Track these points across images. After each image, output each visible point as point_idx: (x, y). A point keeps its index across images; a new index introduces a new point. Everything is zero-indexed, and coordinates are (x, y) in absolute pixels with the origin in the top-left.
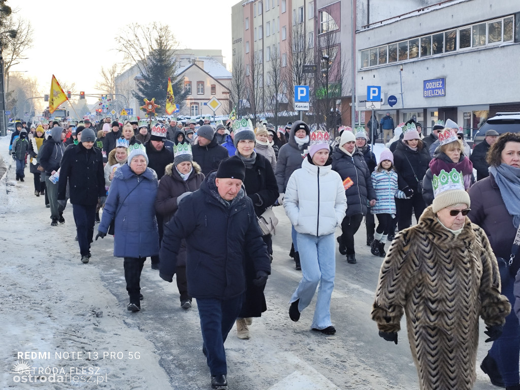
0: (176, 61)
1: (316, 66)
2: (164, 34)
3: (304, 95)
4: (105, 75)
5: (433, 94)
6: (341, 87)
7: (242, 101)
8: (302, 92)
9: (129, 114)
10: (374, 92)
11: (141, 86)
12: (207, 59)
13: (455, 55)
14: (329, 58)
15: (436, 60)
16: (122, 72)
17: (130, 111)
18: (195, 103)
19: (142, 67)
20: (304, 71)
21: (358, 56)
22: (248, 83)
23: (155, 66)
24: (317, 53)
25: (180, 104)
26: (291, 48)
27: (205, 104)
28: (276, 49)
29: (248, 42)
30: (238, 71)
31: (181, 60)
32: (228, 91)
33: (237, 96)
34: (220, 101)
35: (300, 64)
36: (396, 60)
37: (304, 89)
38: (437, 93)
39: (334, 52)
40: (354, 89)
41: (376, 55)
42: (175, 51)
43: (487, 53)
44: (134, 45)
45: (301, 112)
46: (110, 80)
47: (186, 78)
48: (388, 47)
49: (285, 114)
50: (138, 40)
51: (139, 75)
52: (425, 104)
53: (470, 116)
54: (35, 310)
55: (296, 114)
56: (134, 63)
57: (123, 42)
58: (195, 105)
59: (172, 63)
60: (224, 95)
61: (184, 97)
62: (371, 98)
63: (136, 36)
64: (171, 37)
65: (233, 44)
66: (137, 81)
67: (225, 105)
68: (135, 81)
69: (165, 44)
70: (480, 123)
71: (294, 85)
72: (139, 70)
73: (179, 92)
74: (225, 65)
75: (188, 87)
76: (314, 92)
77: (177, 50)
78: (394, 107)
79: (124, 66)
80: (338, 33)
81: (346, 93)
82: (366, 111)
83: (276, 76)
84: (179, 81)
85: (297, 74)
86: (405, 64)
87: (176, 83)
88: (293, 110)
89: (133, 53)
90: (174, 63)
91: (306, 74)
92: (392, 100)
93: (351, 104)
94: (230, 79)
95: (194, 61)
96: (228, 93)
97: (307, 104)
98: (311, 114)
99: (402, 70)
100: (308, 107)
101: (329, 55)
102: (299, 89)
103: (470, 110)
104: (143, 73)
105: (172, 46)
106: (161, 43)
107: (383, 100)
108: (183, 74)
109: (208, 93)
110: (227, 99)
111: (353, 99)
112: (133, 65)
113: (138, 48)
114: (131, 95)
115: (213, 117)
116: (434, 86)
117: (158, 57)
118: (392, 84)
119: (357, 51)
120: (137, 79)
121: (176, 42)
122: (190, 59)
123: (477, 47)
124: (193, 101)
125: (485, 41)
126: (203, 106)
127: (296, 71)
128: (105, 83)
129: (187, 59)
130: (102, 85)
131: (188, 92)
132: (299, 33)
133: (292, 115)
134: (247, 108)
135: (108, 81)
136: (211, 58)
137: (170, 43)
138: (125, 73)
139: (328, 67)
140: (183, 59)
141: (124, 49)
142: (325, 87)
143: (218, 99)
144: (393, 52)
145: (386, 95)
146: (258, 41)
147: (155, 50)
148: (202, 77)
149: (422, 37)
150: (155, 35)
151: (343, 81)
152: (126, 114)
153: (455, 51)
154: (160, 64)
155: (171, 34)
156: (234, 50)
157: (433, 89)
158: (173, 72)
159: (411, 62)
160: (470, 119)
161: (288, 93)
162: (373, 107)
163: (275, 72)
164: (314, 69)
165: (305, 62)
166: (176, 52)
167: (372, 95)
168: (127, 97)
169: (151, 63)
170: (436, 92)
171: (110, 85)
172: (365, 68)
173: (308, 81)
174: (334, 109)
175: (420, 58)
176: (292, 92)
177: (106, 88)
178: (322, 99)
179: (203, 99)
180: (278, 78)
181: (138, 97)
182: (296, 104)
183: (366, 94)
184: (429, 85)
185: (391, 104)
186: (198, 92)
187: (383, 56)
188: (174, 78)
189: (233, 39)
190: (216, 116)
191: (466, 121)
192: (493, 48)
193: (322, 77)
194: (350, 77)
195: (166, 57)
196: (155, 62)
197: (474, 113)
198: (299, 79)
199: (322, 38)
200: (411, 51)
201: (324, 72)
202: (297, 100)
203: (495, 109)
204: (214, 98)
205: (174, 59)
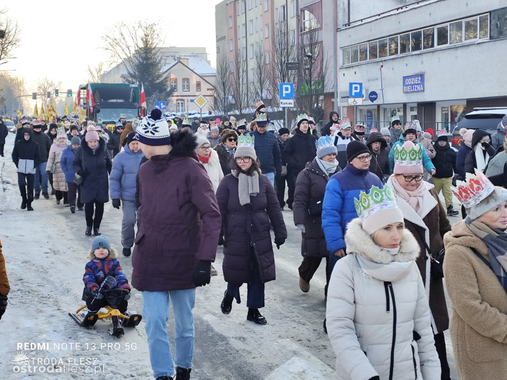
0: (161, 59)
1: (299, 63)
2: (149, 33)
3: (289, 92)
4: (91, 73)
5: (412, 89)
6: (323, 85)
7: (228, 98)
8: (287, 89)
10: (356, 88)
12: (192, 56)
13: (433, 52)
14: (312, 56)
15: (414, 57)
16: (109, 70)
18: (181, 100)
19: (128, 65)
20: (288, 68)
21: (340, 53)
22: (233, 80)
23: (141, 64)
24: (300, 51)
25: (166, 100)
26: (275, 46)
27: (192, 101)
29: (231, 40)
30: (223, 69)
31: (166, 58)
33: (223, 93)
34: (206, 97)
35: (284, 62)
36: (376, 57)
37: (289, 86)
38: (416, 89)
39: (316, 50)
40: (336, 86)
41: (356, 52)
42: (160, 49)
43: (464, 49)
44: (120, 43)
45: (286, 109)
46: (97, 78)
47: (172, 75)
48: (368, 44)
50: (124, 39)
51: (125, 73)
52: (404, 99)
53: (448, 110)
54: (44, 304)
55: (281, 109)
56: (120, 61)
57: (109, 40)
58: (181, 102)
59: (158, 61)
61: (170, 94)
62: (353, 94)
63: (122, 35)
64: (156, 35)
66: (123, 79)
67: (211, 101)
68: (121, 79)
69: (151, 42)
70: (458, 117)
71: (278, 82)
72: (125, 68)
73: (165, 90)
74: (209, 63)
75: (173, 84)
76: (298, 89)
77: (162, 48)
78: (375, 102)
79: (111, 64)
80: (320, 32)
81: (328, 89)
82: (348, 107)
83: (261, 74)
84: (165, 79)
85: (281, 71)
86: (385, 61)
87: (162, 80)
88: (278, 106)
89: (120, 51)
90: (160, 60)
91: (290, 71)
92: (373, 96)
93: (333, 100)
94: (216, 76)
95: (179, 58)
96: (212, 90)
97: (292, 101)
98: (295, 109)
99: (382, 66)
100: (293, 104)
101: (312, 53)
102: (284, 86)
103: (448, 105)
104: (130, 71)
105: (157, 44)
106: (146, 41)
107: (364, 96)
108: (169, 71)
109: (193, 90)
110: (212, 96)
111: (335, 95)
112: (118, 63)
113: (124, 47)
115: (199, 113)
116: (413, 82)
117: (144, 55)
118: (373, 80)
119: (338, 48)
120: (123, 77)
121: (162, 41)
122: (175, 56)
123: (455, 44)
124: (180, 98)
125: (461, 38)
126: (190, 103)
127: (280, 68)
129: (172, 56)
131: (174, 89)
133: (276, 111)
134: (233, 104)
135: (94, 79)
136: (195, 56)
137: (156, 41)
138: (111, 70)
139: (312, 64)
140: (168, 57)
141: (110, 47)
142: (309, 84)
144: (373, 49)
145: (367, 90)
146: (241, 39)
147: (140, 48)
148: (187, 74)
149: (401, 35)
150: (141, 34)
151: (326, 77)
153: (432, 48)
154: (146, 62)
155: (156, 32)
156: (218, 48)
157: (412, 85)
158: (159, 69)
159: (391, 59)
160: (448, 113)
161: (272, 91)
162: (355, 103)
163: (260, 69)
164: (297, 66)
165: (288, 60)
166: (162, 50)
167: (354, 91)
169: (137, 61)
170: (415, 87)
172: (346, 65)
173: (292, 79)
174: (318, 105)
175: (399, 55)
176: (276, 89)
178: (306, 96)
179: (189, 96)
180: (263, 76)
182: (281, 101)
183: (348, 90)
184: (408, 81)
185: (372, 100)
186: (184, 88)
187: (363, 52)
188: (160, 76)
189: (217, 36)
190: (202, 113)
191: (444, 116)
192: (469, 45)
193: (305, 74)
194: (332, 75)
195: (152, 55)
196: (141, 60)
197: (451, 107)
198: (283, 76)
199: (305, 36)
200: (390, 47)
201: (308, 69)
202: (282, 98)
203: (472, 103)
204: (201, 96)
205: (160, 57)
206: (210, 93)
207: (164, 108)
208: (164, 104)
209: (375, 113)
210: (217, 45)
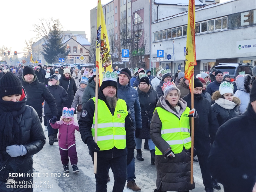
1: (132, 40)
2: (56, 23)
3: (127, 54)
4: (27, 43)
6: (144, 51)
8: (126, 52)
9: (39, 62)
10: (160, 53)
11: (45, 49)
12: (78, 35)
13: (199, 35)
14: (138, 36)
16: (36, 42)
17: (40, 61)
18: (72, 57)
19: (45, 39)
20: (126, 42)
21: (153, 35)
23: (52, 39)
24: (133, 33)
25: (65, 58)
26: (120, 31)
27: (78, 58)
28: (113, 31)
30: (93, 42)
31: (65, 36)
32: (88, 52)
33: (93, 54)
34: (85, 56)
35: (125, 39)
36: (171, 37)
37: (127, 51)
39: (141, 33)
40: (151, 51)
41: (161, 34)
43: (215, 34)
44: (42, 28)
45: (125, 62)
46: (29, 46)
47: (67, 45)
48: (167, 31)
49: (117, 63)
50: (44, 26)
51: (44, 43)
53: (206, 65)
55: (123, 63)
56: (42, 37)
58: (72, 58)
59: (61, 37)
60: (87, 53)
61: (67, 54)
62: (159, 56)
63: (43, 24)
64: (60, 24)
65: (91, 28)
66: (43, 46)
67: (87, 58)
68: (42, 47)
69: (57, 28)
70: (211, 68)
71: (122, 49)
72: (44, 41)
73: (64, 52)
74: (87, 39)
75: (69, 50)
76: (131, 52)
77: (63, 31)
78: (170, 60)
79: (37, 39)
80: (143, 24)
81: (147, 53)
82: (156, 62)
83: (113, 45)
84: (64, 47)
85: (123, 44)
86: (175, 39)
87: (63, 47)
88: (121, 61)
90: (62, 37)
91: (127, 44)
92: (169, 57)
93: (149, 59)
94: (90, 46)
95: (72, 36)
96: (89, 52)
97: (128, 59)
98: (130, 63)
99: (174, 42)
100: (129, 60)
101: (138, 34)
102: (124, 51)
103: (207, 62)
104: (46, 42)
105: (60, 29)
106: (55, 27)
107: (165, 57)
108: (66, 43)
109: (79, 53)
110: (88, 56)
111: (150, 56)
112: (41, 38)
113: (44, 30)
114: (40, 53)
115: (81, 64)
117: (54, 35)
118: (169, 49)
119: (152, 33)
120: (43, 45)
121: (63, 27)
123: (210, 31)
124: (71, 56)
125: (213, 28)
126: (77, 59)
127: (122, 42)
128: (27, 47)
129: (68, 35)
130: (25, 48)
131: (69, 52)
132: (124, 23)
133: (120, 64)
135: (28, 46)
136: (80, 35)
137: (60, 27)
138: (37, 42)
139: (138, 40)
140: (66, 35)
141: (37, 30)
142: (137, 50)
143: (84, 56)
144: (169, 33)
145: (166, 54)
147: (52, 31)
148: (76, 44)
149: (183, 26)
150: (52, 24)
151: (145, 47)
152: (38, 62)
153: (199, 33)
154: (55, 38)
155: (60, 23)
156: (91, 31)
158: (61, 42)
159: (178, 38)
161: (118, 53)
162: (160, 60)
163: (112, 42)
164: (131, 41)
165: (126, 38)
166: (63, 32)
167: (159, 54)
168: (38, 54)
169: (50, 38)
171: (29, 48)
172: (156, 41)
173: (128, 47)
174: (141, 61)
175: (182, 36)
176: (120, 52)
177: (27, 50)
178: (135, 56)
179: (76, 56)
180: (114, 46)
181: (44, 54)
182: (123, 58)
183: (156, 54)
185: (169, 59)
186: (74, 52)
187: (165, 35)
188: (61, 45)
189: (91, 26)
190: (83, 64)
191: (204, 67)
192: (217, 32)
193: (135, 45)
194: (149, 46)
195: (58, 34)
196: (52, 37)
197: (208, 63)
198: (124, 46)
199: (135, 26)
200: (178, 33)
201: (136, 43)
202: (123, 57)
203: (218, 61)
204: (82, 55)
205: (62, 36)
206: (87, 54)
207: (64, 61)
208: (63, 60)
209: (170, 65)
210: (91, 30)
